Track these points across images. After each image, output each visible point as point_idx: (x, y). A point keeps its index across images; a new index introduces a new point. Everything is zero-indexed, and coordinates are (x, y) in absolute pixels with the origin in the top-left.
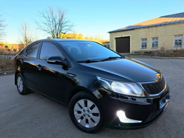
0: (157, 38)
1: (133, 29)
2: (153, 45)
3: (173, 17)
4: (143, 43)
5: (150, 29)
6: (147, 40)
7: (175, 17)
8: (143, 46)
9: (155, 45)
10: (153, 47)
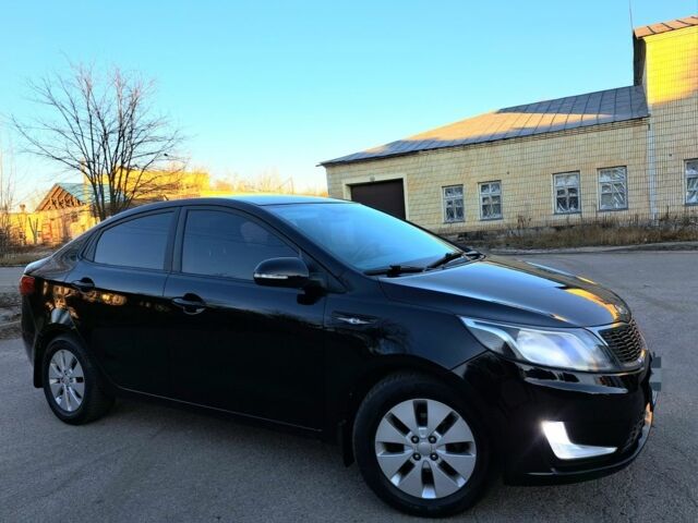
0: (497, 184)
1: (414, 153)
2: (484, 207)
3: (540, 112)
4: (450, 203)
5: (472, 152)
6: (464, 191)
7: (548, 111)
8: (450, 213)
9: (492, 207)
10: (485, 214)
